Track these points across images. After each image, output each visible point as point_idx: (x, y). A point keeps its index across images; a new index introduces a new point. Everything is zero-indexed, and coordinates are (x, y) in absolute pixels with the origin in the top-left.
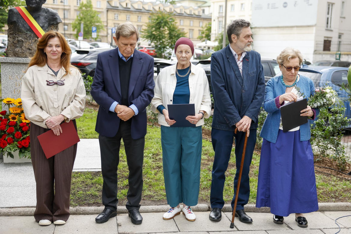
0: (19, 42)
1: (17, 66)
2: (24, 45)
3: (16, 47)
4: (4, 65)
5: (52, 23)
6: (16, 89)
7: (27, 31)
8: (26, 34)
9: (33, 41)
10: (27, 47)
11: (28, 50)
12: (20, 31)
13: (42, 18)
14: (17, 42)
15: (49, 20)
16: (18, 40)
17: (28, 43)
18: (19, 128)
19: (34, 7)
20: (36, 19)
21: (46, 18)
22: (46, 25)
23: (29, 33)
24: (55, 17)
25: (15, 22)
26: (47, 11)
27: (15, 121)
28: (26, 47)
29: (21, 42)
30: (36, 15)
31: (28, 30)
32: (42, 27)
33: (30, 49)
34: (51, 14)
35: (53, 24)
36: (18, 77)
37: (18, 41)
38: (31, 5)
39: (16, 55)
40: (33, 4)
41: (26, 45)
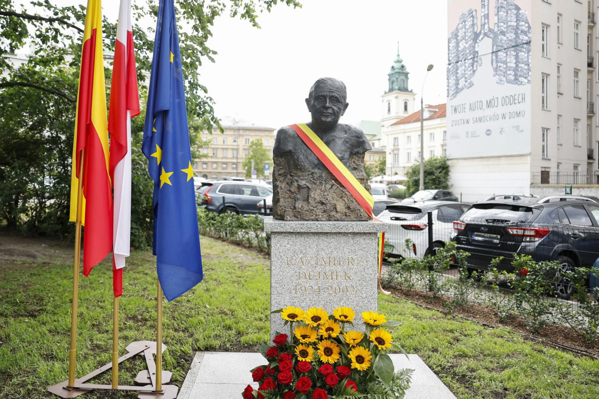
0: (302, 190)
1: (302, 239)
2: (313, 196)
3: (296, 199)
4: (278, 237)
5: (356, 150)
6: (298, 284)
7: (313, 168)
8: (313, 173)
9: (328, 186)
10: (318, 199)
11: (319, 204)
12: (301, 169)
13: (339, 142)
14: (296, 190)
15: (351, 145)
16: (299, 185)
17: (318, 191)
18: (318, 378)
19: (329, 122)
20: (328, 144)
21: (347, 142)
22: (347, 155)
23: (316, 170)
24: (361, 140)
25: (290, 152)
26: (347, 129)
27: (308, 359)
28: (315, 199)
29: (306, 190)
30: (328, 137)
31: (316, 166)
32: (341, 159)
33: (323, 203)
34: (354, 134)
35: (357, 154)
36: (304, 260)
37: (299, 187)
38: (323, 119)
39: (299, 216)
40: (327, 116)
41: (316, 195)
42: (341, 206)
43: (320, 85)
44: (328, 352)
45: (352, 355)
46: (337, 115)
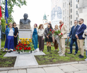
18: (24, 45)
35: (29, 22)
40: (25, 18)
41: (24, 26)
42: (27, 28)
43: (25, 14)
44: (25, 43)
45: (27, 43)
46: (27, 18)
